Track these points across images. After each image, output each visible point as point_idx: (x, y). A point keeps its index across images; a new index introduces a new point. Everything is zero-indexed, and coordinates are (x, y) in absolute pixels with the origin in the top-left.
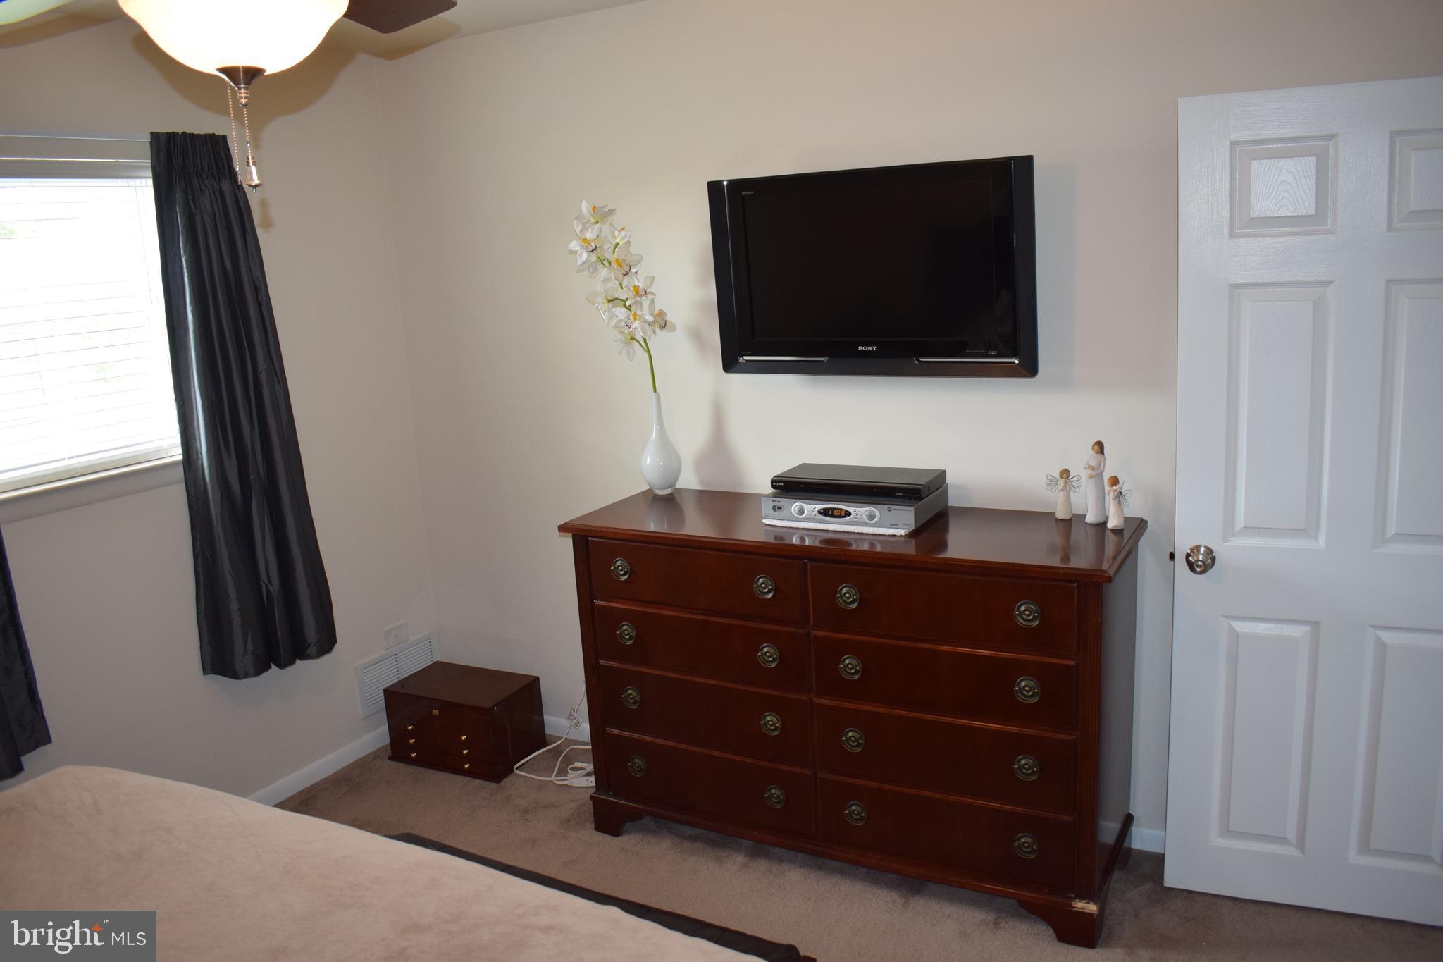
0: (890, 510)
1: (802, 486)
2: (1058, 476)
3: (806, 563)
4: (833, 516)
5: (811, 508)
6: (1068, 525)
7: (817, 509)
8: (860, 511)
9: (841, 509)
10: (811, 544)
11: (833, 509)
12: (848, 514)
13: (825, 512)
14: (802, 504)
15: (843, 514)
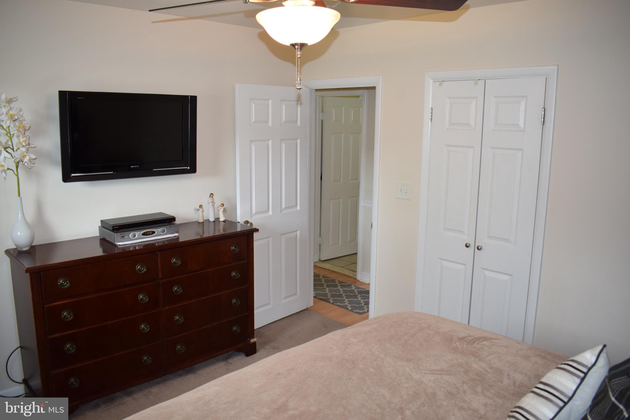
0: (170, 227)
1: (127, 226)
2: (199, 208)
3: (158, 253)
4: (147, 235)
5: (138, 234)
6: (202, 224)
7: (141, 233)
8: (158, 230)
9: (150, 231)
10: (139, 248)
11: (147, 232)
12: (153, 233)
13: (144, 234)
14: (135, 233)
15: (151, 233)
